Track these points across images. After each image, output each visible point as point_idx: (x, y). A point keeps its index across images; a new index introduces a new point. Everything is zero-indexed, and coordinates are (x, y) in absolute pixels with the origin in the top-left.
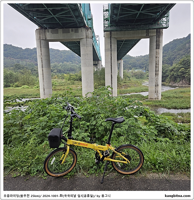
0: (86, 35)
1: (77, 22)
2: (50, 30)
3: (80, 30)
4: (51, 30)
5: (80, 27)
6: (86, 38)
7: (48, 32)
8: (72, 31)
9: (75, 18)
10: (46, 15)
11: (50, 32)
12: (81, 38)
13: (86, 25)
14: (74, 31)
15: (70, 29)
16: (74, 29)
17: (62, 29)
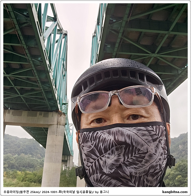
0: (58, 121)
1: (48, 105)
2: (11, 111)
3: (50, 114)
4: (13, 111)
5: (52, 111)
6: (57, 125)
7: (9, 113)
8: (40, 114)
9: (46, 100)
10: (10, 94)
11: (11, 113)
12: (50, 124)
13: (60, 110)
14: (43, 114)
15: (38, 113)
16: (43, 112)
17: (27, 112)
